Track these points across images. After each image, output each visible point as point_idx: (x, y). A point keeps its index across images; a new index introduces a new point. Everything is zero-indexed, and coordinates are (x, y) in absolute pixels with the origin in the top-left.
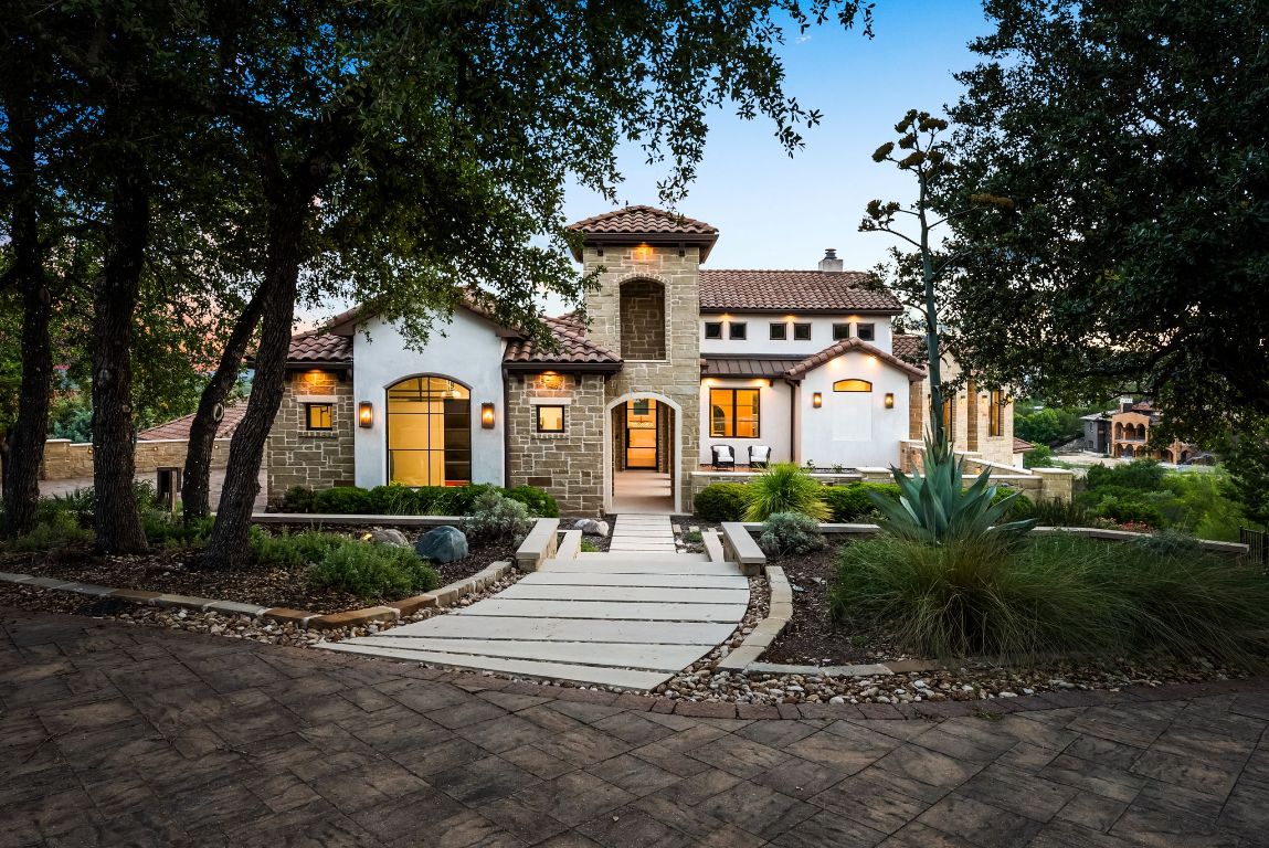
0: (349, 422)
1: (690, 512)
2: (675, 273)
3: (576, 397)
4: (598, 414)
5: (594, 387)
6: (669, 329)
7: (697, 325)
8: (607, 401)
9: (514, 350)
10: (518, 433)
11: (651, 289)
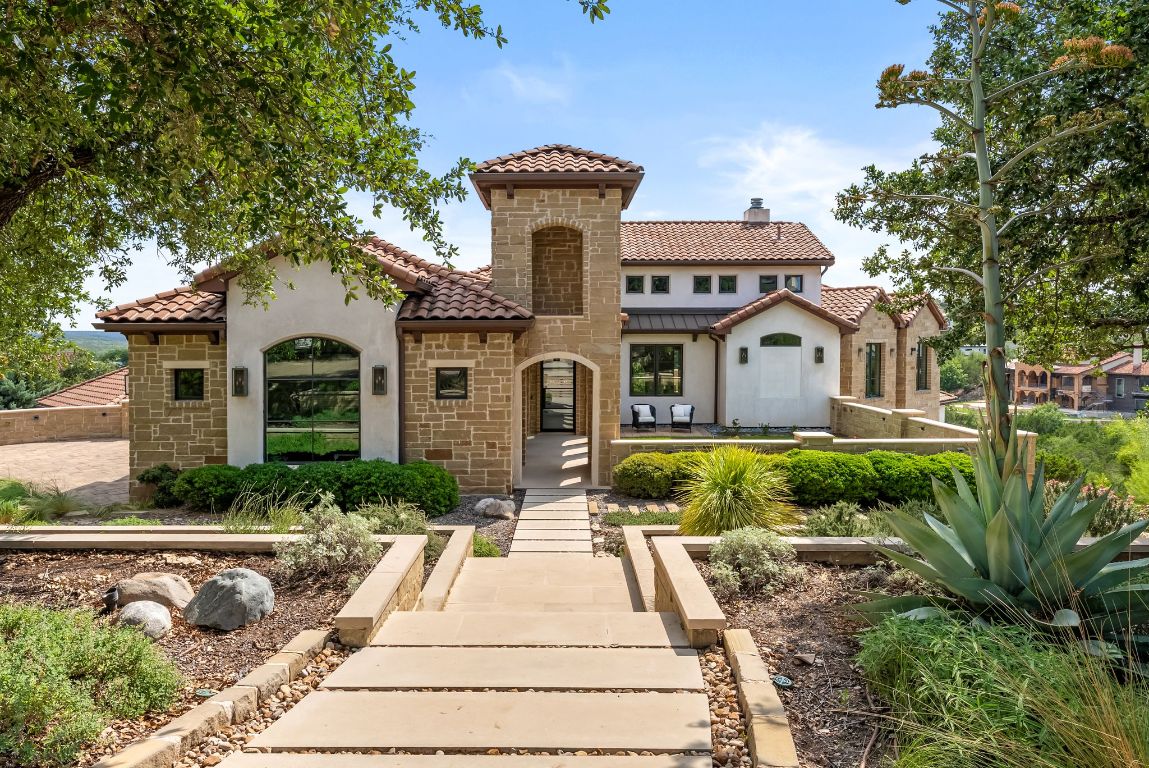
0: (222, 389)
1: (608, 484)
2: (595, 217)
3: (481, 359)
4: (505, 377)
5: (501, 346)
6: (587, 279)
7: (618, 274)
8: (517, 362)
9: (411, 305)
10: (414, 400)
11: (568, 237)
